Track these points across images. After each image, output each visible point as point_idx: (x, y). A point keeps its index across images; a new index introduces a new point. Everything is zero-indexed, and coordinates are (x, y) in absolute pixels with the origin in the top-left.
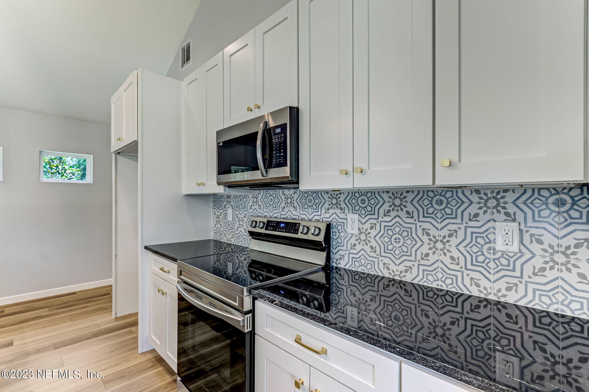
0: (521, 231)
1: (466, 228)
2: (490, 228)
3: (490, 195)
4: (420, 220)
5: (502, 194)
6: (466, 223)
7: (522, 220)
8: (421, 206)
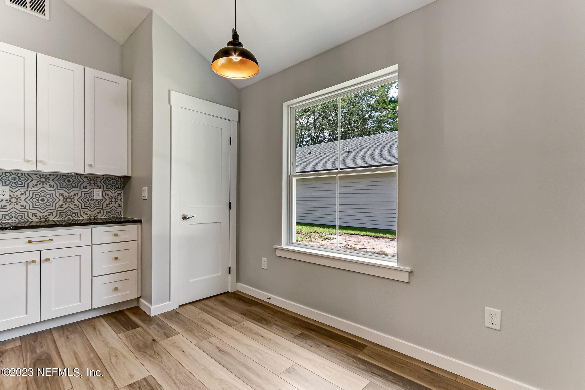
0: (102, 192)
1: (82, 192)
2: (92, 191)
3: (91, 179)
4: (58, 189)
5: (96, 179)
6: (82, 190)
7: (103, 188)
8: (59, 182)
